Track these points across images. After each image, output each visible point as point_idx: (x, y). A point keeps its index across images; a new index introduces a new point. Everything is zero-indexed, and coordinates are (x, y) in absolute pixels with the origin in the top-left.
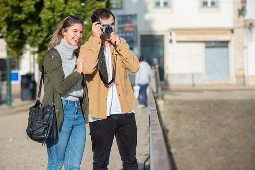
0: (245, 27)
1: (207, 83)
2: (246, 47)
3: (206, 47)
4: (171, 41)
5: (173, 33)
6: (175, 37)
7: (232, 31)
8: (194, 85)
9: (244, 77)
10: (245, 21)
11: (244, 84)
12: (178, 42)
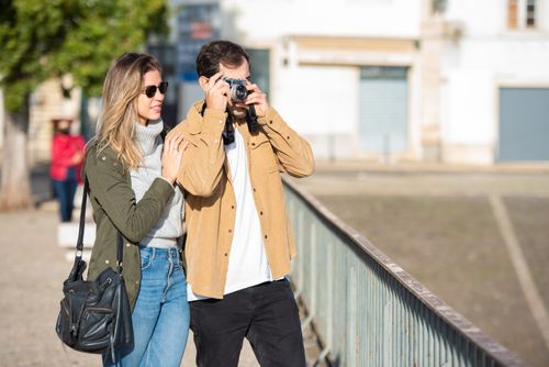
0: (445, 36)
1: (362, 155)
2: (444, 81)
3: (363, 78)
4: (286, 62)
5: (293, 46)
6: (294, 53)
7: (417, 44)
8: (332, 159)
9: (439, 145)
10: (446, 25)
11: (439, 158)
12: (302, 64)
